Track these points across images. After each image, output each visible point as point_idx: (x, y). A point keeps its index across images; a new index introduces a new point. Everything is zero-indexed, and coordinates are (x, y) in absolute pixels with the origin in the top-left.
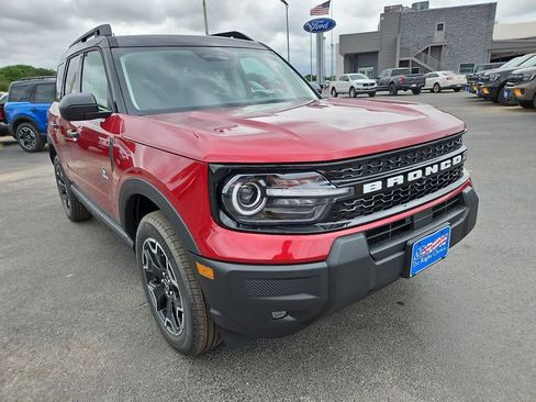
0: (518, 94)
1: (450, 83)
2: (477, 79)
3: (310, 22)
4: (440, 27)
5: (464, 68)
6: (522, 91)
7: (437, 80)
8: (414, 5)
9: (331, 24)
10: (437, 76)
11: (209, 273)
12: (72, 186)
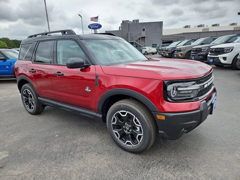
0: (180, 55)
1: (151, 51)
2: (163, 50)
3: (91, 25)
4: (144, 30)
5: (154, 46)
6: (181, 54)
7: (146, 50)
8: (133, 21)
9: (100, 26)
10: (146, 48)
11: (163, 118)
12: (39, 98)
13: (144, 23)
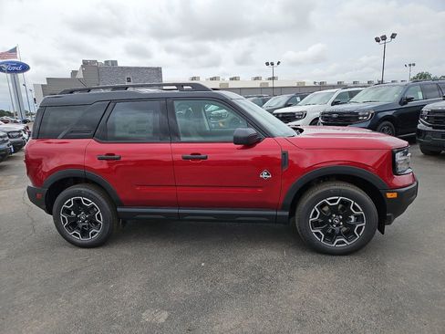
4: (129, 80)
9: (25, 68)
11: (395, 195)
12: (119, 209)
13: (128, 68)
